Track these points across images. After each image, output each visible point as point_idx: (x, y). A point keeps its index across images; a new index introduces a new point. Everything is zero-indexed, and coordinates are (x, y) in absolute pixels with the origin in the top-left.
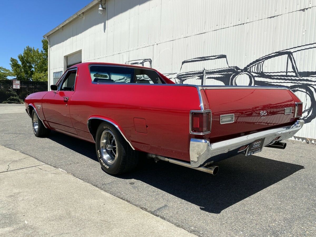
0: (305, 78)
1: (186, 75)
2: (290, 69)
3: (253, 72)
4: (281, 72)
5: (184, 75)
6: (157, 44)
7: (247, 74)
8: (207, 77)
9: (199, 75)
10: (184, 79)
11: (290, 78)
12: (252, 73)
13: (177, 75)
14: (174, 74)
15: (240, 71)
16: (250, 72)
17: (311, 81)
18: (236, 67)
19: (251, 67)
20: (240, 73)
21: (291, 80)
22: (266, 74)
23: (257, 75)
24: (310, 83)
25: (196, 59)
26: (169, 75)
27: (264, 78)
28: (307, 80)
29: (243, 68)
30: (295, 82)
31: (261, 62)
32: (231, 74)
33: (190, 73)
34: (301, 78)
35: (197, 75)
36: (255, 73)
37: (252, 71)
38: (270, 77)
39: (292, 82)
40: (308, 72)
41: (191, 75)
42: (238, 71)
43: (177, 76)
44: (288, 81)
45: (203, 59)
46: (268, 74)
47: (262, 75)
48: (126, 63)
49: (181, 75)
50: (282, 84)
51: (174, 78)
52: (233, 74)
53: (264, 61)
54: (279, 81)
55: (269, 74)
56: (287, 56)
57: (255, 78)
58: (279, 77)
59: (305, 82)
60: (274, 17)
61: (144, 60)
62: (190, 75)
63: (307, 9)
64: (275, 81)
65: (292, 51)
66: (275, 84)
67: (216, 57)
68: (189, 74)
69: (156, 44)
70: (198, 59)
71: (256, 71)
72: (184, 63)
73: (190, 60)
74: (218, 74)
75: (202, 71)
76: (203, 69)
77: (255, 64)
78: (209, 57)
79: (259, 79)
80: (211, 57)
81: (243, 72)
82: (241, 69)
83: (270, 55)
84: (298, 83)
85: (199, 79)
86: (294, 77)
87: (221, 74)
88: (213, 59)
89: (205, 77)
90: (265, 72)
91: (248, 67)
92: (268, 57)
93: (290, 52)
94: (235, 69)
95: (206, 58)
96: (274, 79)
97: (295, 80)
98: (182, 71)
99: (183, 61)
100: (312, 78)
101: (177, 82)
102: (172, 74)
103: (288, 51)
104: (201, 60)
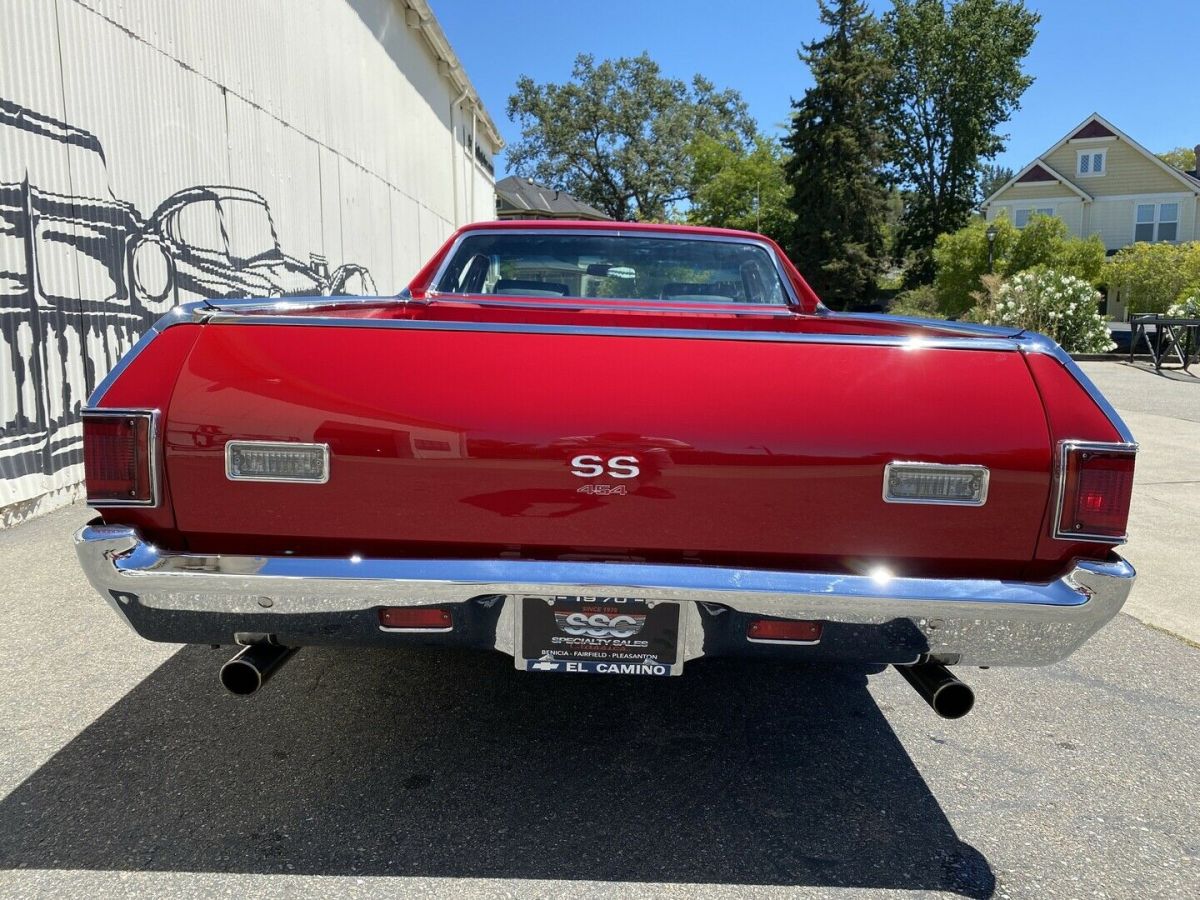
2: (223, 246)
3: (168, 239)
4: (211, 251)
7: (157, 242)
8: (44, 226)
9: (4, 207)
11: (224, 271)
12: (166, 242)
15: (142, 225)
16: (163, 239)
17: (244, 283)
18: (132, 207)
20: (144, 236)
21: (225, 276)
22: (193, 252)
24: (245, 288)
27: (189, 263)
28: (242, 281)
29: (148, 218)
30: (230, 282)
32: (123, 234)
34: (236, 274)
36: (174, 242)
38: (196, 261)
39: (226, 284)
42: (139, 225)
44: (222, 280)
47: (186, 253)
50: (216, 288)
52: (128, 234)
54: (211, 277)
55: (197, 254)
56: (214, 203)
57: (176, 260)
58: (211, 267)
59: (241, 286)
60: (186, 67)
64: (206, 276)
66: (207, 286)
67: (70, 132)
74: (84, 222)
75: (19, 187)
76: (21, 180)
77: (170, 210)
78: (37, 116)
79: (183, 267)
80: (46, 119)
81: (151, 233)
82: (143, 218)
83: (193, 192)
84: (234, 287)
85: (9, 233)
86: (228, 268)
87: (94, 228)
88: (55, 137)
89: (35, 227)
90: (189, 246)
91: (159, 218)
92: (190, 199)
93: (217, 196)
94: (131, 216)
95: (25, 117)
96: (204, 269)
97: (229, 278)
100: (245, 274)
103: (214, 191)
104: (1, 118)
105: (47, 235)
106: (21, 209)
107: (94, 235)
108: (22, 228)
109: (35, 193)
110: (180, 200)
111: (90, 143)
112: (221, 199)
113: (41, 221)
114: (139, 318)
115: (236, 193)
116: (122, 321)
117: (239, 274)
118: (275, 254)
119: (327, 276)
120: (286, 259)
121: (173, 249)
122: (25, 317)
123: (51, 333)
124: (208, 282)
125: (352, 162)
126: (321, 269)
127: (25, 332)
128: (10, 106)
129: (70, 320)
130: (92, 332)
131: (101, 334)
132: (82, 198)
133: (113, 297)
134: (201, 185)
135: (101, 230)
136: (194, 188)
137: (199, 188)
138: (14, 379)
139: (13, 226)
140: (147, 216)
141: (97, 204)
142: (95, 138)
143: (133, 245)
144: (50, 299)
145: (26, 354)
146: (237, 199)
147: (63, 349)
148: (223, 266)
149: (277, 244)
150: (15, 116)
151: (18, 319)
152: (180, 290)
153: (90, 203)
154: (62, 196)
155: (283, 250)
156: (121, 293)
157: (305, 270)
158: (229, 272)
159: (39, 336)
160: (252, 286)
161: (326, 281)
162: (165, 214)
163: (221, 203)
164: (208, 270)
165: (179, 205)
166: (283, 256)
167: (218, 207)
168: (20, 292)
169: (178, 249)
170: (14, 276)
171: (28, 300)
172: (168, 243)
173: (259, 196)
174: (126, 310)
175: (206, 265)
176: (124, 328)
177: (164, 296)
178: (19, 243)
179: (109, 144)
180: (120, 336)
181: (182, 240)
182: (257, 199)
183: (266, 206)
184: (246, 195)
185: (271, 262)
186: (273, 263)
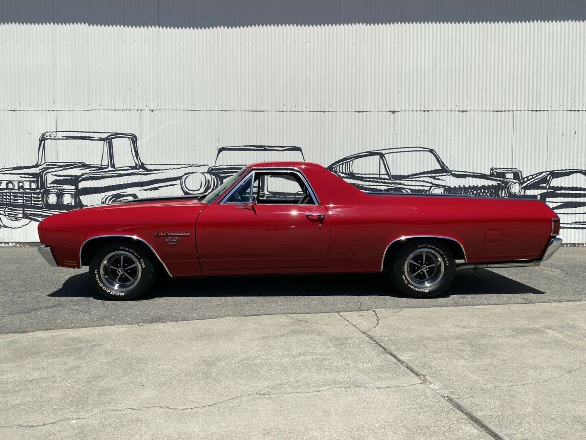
0: (398, 182)
1: (227, 169)
2: (383, 171)
3: (340, 172)
4: (374, 174)
5: (223, 169)
6: (152, 111)
10: (226, 175)
11: (383, 181)
13: (208, 167)
14: (201, 166)
17: (404, 185)
19: (337, 166)
21: (385, 183)
22: (357, 175)
23: (345, 176)
24: (402, 186)
25: (248, 147)
26: (187, 166)
27: (354, 179)
28: (400, 184)
30: (389, 185)
31: (350, 162)
33: (237, 167)
34: (395, 182)
36: (343, 173)
37: (338, 171)
38: (361, 179)
39: (385, 186)
40: (400, 176)
43: (208, 169)
44: (382, 184)
46: (359, 175)
47: (352, 176)
48: (47, 134)
49: (217, 169)
50: (375, 187)
51: (203, 173)
53: (353, 160)
54: (371, 184)
55: (361, 176)
56: (379, 156)
58: (372, 180)
59: (399, 186)
60: (362, 112)
61: (111, 135)
63: (396, 112)
64: (367, 183)
65: (384, 152)
66: (368, 187)
67: (285, 148)
69: (147, 109)
70: (252, 148)
71: (344, 171)
72: (221, 150)
73: (237, 148)
77: (342, 163)
78: (272, 147)
80: (275, 147)
82: (323, 167)
83: (361, 154)
84: (392, 187)
86: (388, 180)
88: (279, 150)
90: (355, 173)
91: (334, 166)
92: (357, 157)
95: (267, 148)
96: (365, 181)
97: (389, 183)
98: (219, 163)
99: (221, 147)
100: (404, 181)
101: (208, 180)
102: (196, 166)
103: (380, 152)
104: (256, 150)
110: (350, 158)
111: (298, 149)
112: (385, 154)
115: (398, 150)
118: (444, 170)
119: (517, 178)
126: (510, 176)
128: (260, 146)
133: (300, 191)
134: (368, 151)
137: (366, 152)
140: (326, 166)
142: (298, 147)
144: (271, 192)
146: (401, 152)
148: (385, 179)
149: (443, 167)
150: (263, 148)
155: (450, 169)
157: (482, 176)
158: (387, 181)
160: (412, 185)
161: (515, 181)
163: (386, 156)
164: (369, 181)
166: (451, 171)
167: (382, 157)
175: (368, 179)
179: (305, 148)
181: (350, 172)
182: (423, 149)
183: (431, 151)
184: (410, 149)
185: (434, 175)
186: (437, 175)
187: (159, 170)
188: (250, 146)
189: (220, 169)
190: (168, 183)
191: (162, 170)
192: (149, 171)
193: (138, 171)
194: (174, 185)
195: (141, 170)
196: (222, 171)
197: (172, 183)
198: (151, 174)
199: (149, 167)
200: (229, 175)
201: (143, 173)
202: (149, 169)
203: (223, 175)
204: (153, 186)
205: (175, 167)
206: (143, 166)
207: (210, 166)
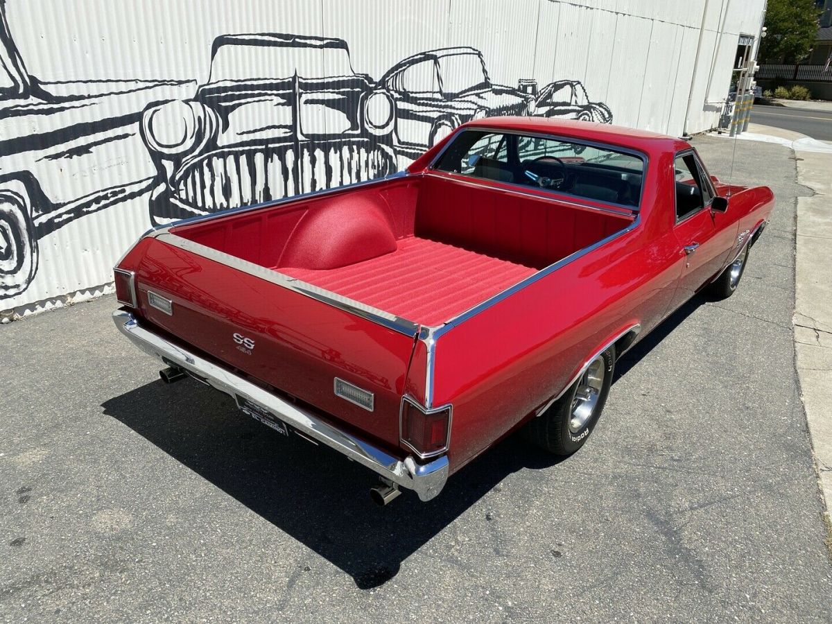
1: (232, 89)
2: (437, 87)
3: (393, 90)
4: (427, 92)
5: (225, 89)
7: (384, 93)
8: (305, 97)
9: (281, 92)
10: (231, 104)
11: (436, 103)
12: (391, 92)
13: (197, 87)
14: (180, 83)
15: (373, 85)
16: (388, 90)
17: (454, 108)
18: (367, 76)
19: (390, 78)
20: (374, 91)
21: (437, 106)
22: (411, 95)
24: (453, 111)
25: (266, 38)
26: (151, 85)
27: (408, 102)
28: (451, 107)
29: (378, 81)
30: (441, 109)
31: (404, 71)
32: (359, 93)
33: (249, 83)
34: (446, 104)
35: (275, 92)
36: (396, 92)
37: (391, 88)
38: (414, 101)
39: (438, 111)
40: (452, 94)
41: (256, 92)
42: (371, 85)
43: (198, 91)
44: (435, 109)
45: (290, 41)
46: (413, 94)
47: (406, 97)
49: (211, 91)
51: (187, 102)
52: (362, 92)
53: (407, 68)
54: (425, 108)
55: (415, 95)
56: (433, 61)
57: (397, 102)
58: (426, 102)
59: (449, 110)
62: (250, 92)
64: (421, 108)
65: (438, 54)
66: (421, 114)
67: (325, 42)
68: (246, 87)
70: (272, 39)
71: (398, 89)
72: (220, 42)
73: (246, 38)
74: (331, 90)
75: (291, 79)
76: (293, 75)
77: (396, 72)
78: (305, 38)
79: (402, 105)
80: (311, 38)
81: (379, 89)
82: (374, 80)
83: (416, 57)
84: (444, 112)
85: (283, 104)
86: (441, 101)
87: (338, 93)
88: (315, 47)
89: (299, 99)
90: (409, 92)
91: (387, 79)
92: (412, 62)
93: (436, 56)
94: (366, 81)
95: (297, 40)
96: (419, 104)
97: (440, 107)
98: (217, 75)
99: (217, 35)
100: (456, 103)
101: (199, 118)
102: (171, 83)
103: (434, 53)
104: (281, 45)
105: (307, 102)
106: (291, 91)
107: (337, 97)
108: (291, 101)
109: (301, 80)
110: (405, 64)
111: (341, 44)
112: (440, 57)
113: (303, 95)
114: (366, 140)
115: (452, 52)
116: (354, 143)
117: (449, 103)
118: (486, 85)
119: (534, 92)
120: (493, 87)
121: (396, 95)
122: (291, 147)
123: (306, 153)
124: (423, 111)
125: (576, 5)
126: (530, 90)
127: (290, 155)
128: (287, 37)
129: (319, 146)
130: (332, 150)
131: (338, 151)
132: (331, 77)
133: (348, 130)
134: (423, 51)
135: (343, 94)
136: (417, 55)
137: (421, 54)
138: (283, 179)
139: (285, 101)
140: (377, 79)
141: (341, 79)
142: (343, 41)
143: (366, 98)
144: (307, 136)
145: (290, 165)
146: (453, 55)
147: (313, 161)
148: (437, 100)
149: (487, 78)
150: (291, 41)
151: (286, 148)
152: (398, 119)
153: (336, 79)
154: (318, 79)
155: (492, 82)
156: (354, 127)
157: (512, 92)
158: (440, 103)
159: (298, 156)
160: (461, 109)
161: (533, 96)
162: (391, 75)
163: (440, 60)
164: (423, 104)
165: (404, 68)
166: (492, 85)
167: (436, 62)
168: (289, 134)
169: (399, 95)
170: (285, 127)
171: (293, 138)
172: (392, 92)
173: (474, 50)
174: (357, 136)
175: (422, 101)
176: (355, 147)
177: (387, 124)
178: (289, 109)
179: (352, 44)
180: (351, 151)
181: (404, 89)
182: (472, 51)
183: (479, 55)
184: (462, 51)
185: (479, 91)
186: (482, 91)
187: (81, 98)
188: (269, 35)
189: (219, 90)
190: (110, 133)
191: (89, 97)
192: (54, 103)
193: (22, 102)
194: (126, 136)
195: (33, 100)
196: (223, 94)
197: (119, 131)
198: (62, 109)
199: (52, 90)
200: (237, 102)
201: (41, 107)
202: (54, 94)
203: (227, 104)
204: (72, 144)
205: (123, 87)
206: (34, 88)
207: (199, 84)
